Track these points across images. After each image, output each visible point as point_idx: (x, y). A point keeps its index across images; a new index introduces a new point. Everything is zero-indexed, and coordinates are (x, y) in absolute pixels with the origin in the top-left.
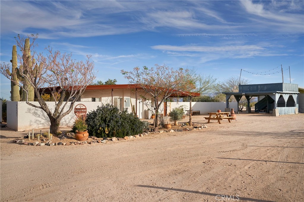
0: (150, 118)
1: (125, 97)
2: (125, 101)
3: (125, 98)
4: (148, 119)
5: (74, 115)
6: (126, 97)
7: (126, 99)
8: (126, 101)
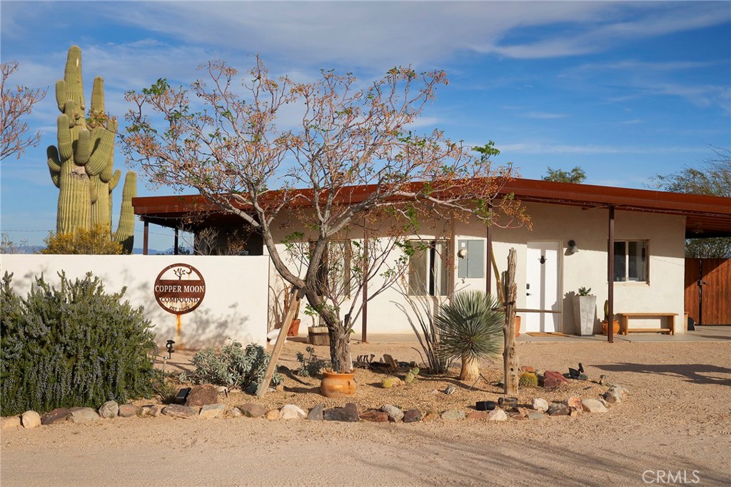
0: (591, 332)
1: (457, 238)
2: (460, 255)
3: (460, 242)
4: (580, 335)
5: (152, 307)
6: (462, 237)
7: (463, 245)
8: (463, 253)
